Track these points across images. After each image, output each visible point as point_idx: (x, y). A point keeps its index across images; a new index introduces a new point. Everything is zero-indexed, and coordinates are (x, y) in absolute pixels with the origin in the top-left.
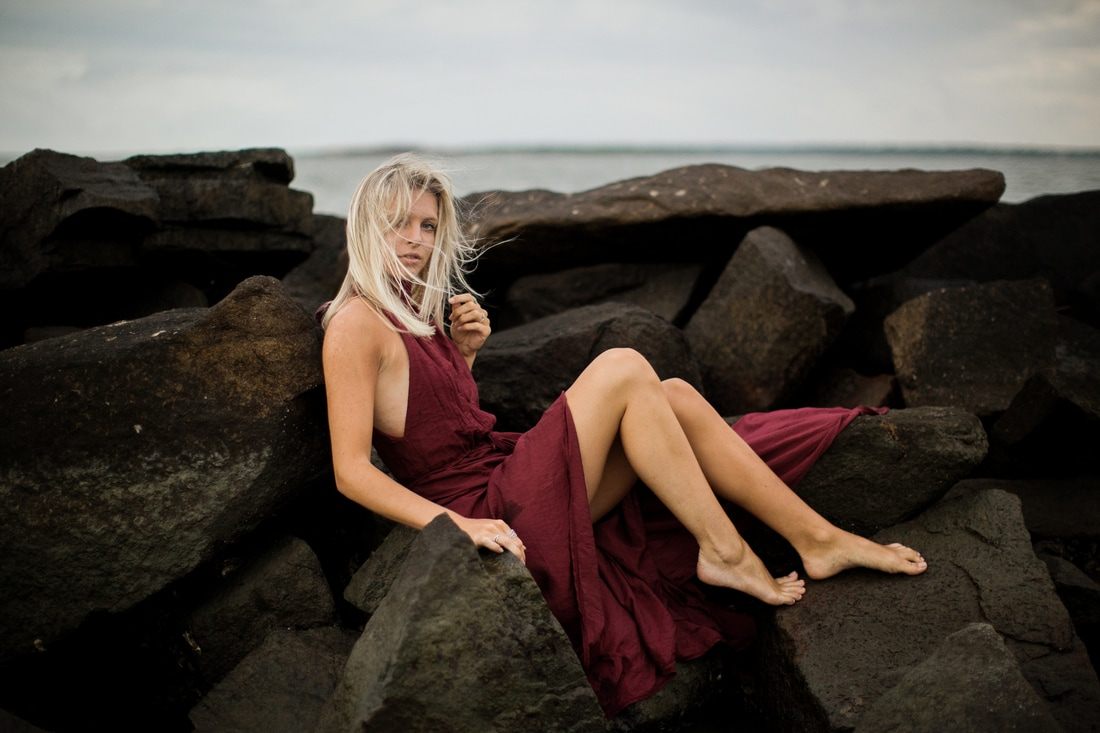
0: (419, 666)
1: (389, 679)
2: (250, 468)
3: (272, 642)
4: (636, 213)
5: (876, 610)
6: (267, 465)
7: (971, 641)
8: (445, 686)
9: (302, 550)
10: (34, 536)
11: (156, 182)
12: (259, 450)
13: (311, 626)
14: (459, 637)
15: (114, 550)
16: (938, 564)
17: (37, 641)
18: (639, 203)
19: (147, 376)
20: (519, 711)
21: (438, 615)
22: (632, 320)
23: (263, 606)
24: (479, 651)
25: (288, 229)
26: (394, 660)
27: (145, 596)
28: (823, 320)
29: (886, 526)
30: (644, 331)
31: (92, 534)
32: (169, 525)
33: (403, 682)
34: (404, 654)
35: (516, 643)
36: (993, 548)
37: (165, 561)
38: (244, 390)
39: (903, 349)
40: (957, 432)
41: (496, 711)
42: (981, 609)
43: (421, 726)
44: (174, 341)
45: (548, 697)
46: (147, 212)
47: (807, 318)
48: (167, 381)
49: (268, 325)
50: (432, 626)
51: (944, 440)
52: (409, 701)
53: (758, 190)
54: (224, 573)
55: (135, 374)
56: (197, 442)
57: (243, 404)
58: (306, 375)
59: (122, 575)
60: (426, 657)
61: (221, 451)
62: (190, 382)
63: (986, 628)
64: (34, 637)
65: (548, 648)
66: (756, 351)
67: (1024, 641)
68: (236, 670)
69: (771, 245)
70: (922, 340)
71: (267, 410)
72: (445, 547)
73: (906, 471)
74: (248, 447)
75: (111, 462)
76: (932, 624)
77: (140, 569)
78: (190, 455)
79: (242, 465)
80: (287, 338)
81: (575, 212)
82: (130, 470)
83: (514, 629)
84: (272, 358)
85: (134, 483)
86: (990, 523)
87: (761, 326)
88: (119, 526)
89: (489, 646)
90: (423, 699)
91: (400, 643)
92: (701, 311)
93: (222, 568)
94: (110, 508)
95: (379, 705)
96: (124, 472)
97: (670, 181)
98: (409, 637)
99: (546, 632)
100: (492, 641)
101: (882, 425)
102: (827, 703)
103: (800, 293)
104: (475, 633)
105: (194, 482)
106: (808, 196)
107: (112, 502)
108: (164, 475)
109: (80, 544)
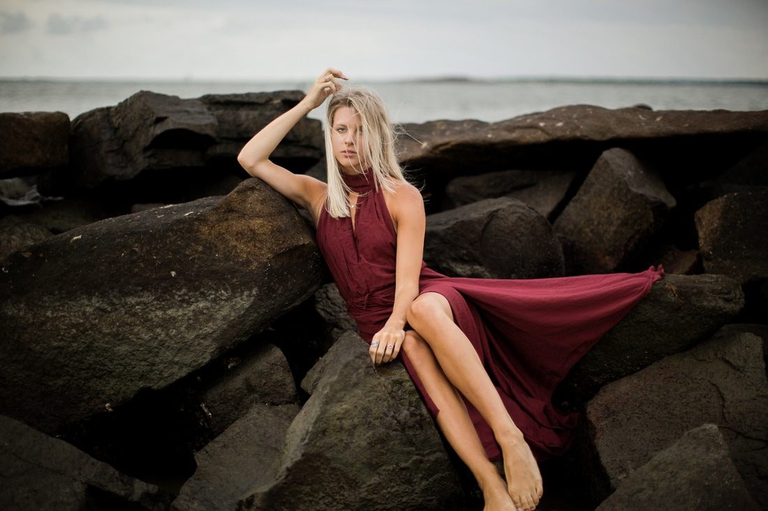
0: (327, 434)
1: (306, 441)
2: (244, 301)
3: (253, 412)
4: (530, 137)
5: (653, 411)
6: (255, 300)
7: (701, 436)
8: (344, 447)
9: (277, 354)
10: (107, 339)
11: (216, 113)
12: (250, 289)
13: (281, 403)
14: (356, 416)
15: (156, 350)
16: (700, 382)
17: (107, 405)
18: (532, 131)
19: (180, 241)
20: (394, 466)
21: (342, 401)
22: (512, 210)
23: (251, 389)
24: (370, 426)
25: (304, 143)
26: (311, 429)
27: (175, 380)
28: (651, 212)
29: (669, 354)
30: (519, 217)
31: (142, 339)
32: (191, 336)
33: (315, 443)
34: (317, 425)
35: (395, 422)
36: (738, 373)
37: (188, 358)
38: (242, 251)
39: (705, 234)
40: (720, 293)
41: (379, 465)
42: (723, 414)
43: (327, 472)
44: (197, 219)
45: (415, 458)
46: (209, 132)
47: (639, 210)
48: (193, 244)
49: (257, 210)
50: (338, 409)
51: (710, 298)
52: (319, 456)
53: (612, 123)
54: (229, 367)
55: (172, 239)
56: (210, 283)
57: (241, 260)
58: (281, 242)
59: (161, 366)
60: (332, 428)
61: (226, 290)
62: (208, 245)
63: (714, 427)
64: (106, 402)
65: (417, 426)
66: (606, 231)
67: (749, 438)
68: (229, 429)
69: (619, 161)
70: (718, 227)
71: (256, 264)
72: (351, 358)
73: (683, 318)
74: (243, 288)
75: (155, 295)
76: (689, 422)
77: (173, 363)
78: (206, 291)
79: (239, 299)
80: (270, 218)
81: (490, 136)
82: (168, 300)
83: (395, 413)
84: (260, 231)
85: (169, 308)
86: (739, 356)
87: (609, 215)
88: (160, 335)
89: (377, 423)
90: (328, 455)
91: (315, 418)
92: (571, 204)
93: (228, 363)
94: (154, 323)
95: (299, 457)
96: (163, 301)
97: (554, 116)
98: (321, 414)
99: (416, 415)
100: (379, 420)
101: (667, 286)
102: (610, 471)
103: (636, 193)
104: (368, 414)
105: (208, 309)
106: (646, 127)
107: (156, 319)
108: (189, 303)
109: (135, 345)
